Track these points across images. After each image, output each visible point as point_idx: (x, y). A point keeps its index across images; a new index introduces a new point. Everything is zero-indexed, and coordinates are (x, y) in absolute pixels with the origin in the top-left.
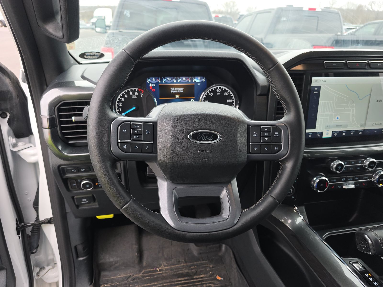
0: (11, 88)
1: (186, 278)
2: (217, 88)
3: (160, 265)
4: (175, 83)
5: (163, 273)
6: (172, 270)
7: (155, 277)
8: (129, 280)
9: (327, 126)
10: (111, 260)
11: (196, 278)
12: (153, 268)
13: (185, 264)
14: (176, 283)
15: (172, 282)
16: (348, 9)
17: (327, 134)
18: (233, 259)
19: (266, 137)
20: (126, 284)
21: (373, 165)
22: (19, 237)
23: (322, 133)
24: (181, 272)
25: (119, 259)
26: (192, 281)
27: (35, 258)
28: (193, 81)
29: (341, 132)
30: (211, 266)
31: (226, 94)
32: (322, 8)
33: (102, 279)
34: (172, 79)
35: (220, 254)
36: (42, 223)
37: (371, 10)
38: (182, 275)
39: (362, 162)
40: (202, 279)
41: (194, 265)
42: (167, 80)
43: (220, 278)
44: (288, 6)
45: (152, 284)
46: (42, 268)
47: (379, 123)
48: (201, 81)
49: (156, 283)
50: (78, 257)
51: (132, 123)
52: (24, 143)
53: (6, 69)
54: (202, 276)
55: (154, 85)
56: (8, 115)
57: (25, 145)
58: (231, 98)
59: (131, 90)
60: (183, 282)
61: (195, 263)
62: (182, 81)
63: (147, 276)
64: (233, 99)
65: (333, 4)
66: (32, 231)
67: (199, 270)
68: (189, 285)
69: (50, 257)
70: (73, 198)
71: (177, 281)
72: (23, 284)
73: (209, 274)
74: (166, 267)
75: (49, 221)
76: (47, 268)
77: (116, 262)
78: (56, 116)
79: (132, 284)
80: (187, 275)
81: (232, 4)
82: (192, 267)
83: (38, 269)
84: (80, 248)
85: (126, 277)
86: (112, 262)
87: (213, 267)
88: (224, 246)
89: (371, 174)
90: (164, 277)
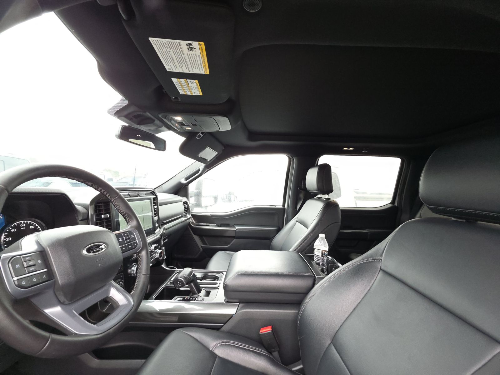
2: (21, 223)
19: (128, 239)
31: (31, 227)
51: (21, 256)
89: (155, 254)
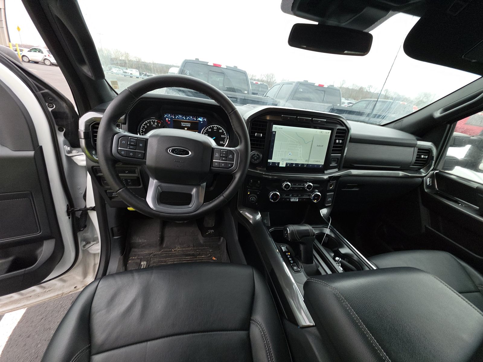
0: (67, 110)
1: (192, 257)
2: (214, 126)
3: (175, 247)
4: (184, 119)
5: (176, 253)
6: (183, 251)
7: (170, 255)
8: (151, 255)
9: (283, 159)
10: (140, 241)
11: (198, 258)
12: (170, 249)
13: (193, 248)
14: (183, 260)
15: (181, 259)
16: (353, 89)
17: (283, 164)
18: (225, 247)
19: (224, 157)
20: (148, 258)
21: (310, 187)
22: (69, 218)
23: (279, 163)
24: (189, 253)
25: (145, 241)
26: (195, 259)
27: (83, 235)
28: (198, 120)
29: (292, 164)
30: (211, 251)
31: (220, 131)
32: (328, 85)
33: (132, 253)
34: (182, 117)
35: (219, 244)
36: (88, 210)
37: (369, 91)
38: (189, 255)
39: (304, 185)
40: (202, 259)
41: (199, 249)
42: (179, 116)
43: (215, 259)
44: (304, 81)
45: (166, 259)
46: (88, 243)
47: (318, 160)
48: (203, 120)
49: (169, 259)
50: (113, 236)
51: (130, 137)
52: (77, 152)
53: (64, 97)
54: (203, 257)
55: (170, 119)
56: (65, 130)
57: (78, 153)
58: (224, 134)
59: (152, 121)
60: (188, 259)
61: (200, 248)
62: (190, 119)
63: (164, 254)
64: (225, 135)
65: (343, 84)
66: (81, 215)
67: (201, 253)
68: (192, 261)
69: (95, 236)
70: (106, 191)
71: (184, 259)
72: (70, 251)
73: (208, 256)
74: (179, 249)
75: (93, 209)
76: (92, 243)
77: (143, 243)
78: (90, 131)
79: (153, 258)
80: (193, 255)
81: (271, 76)
82: (197, 250)
83: (84, 243)
84: (115, 230)
85: (149, 253)
86: (141, 242)
87: (212, 252)
88: (222, 238)
89: (310, 194)
90: (176, 255)
